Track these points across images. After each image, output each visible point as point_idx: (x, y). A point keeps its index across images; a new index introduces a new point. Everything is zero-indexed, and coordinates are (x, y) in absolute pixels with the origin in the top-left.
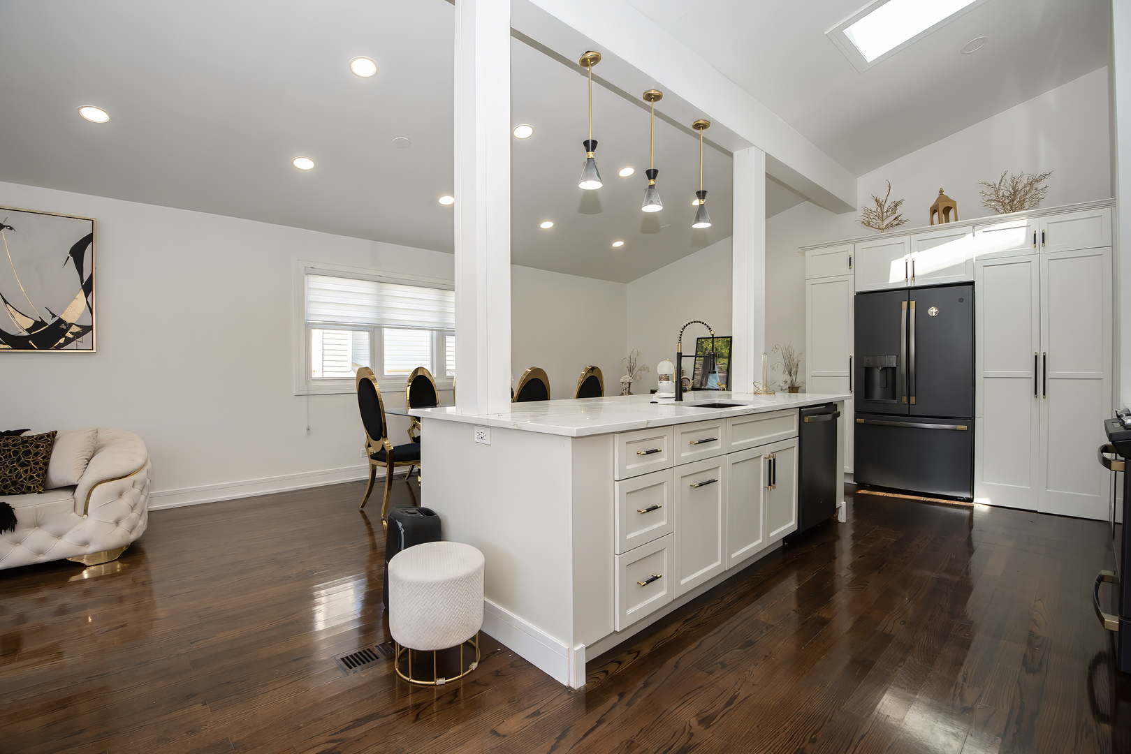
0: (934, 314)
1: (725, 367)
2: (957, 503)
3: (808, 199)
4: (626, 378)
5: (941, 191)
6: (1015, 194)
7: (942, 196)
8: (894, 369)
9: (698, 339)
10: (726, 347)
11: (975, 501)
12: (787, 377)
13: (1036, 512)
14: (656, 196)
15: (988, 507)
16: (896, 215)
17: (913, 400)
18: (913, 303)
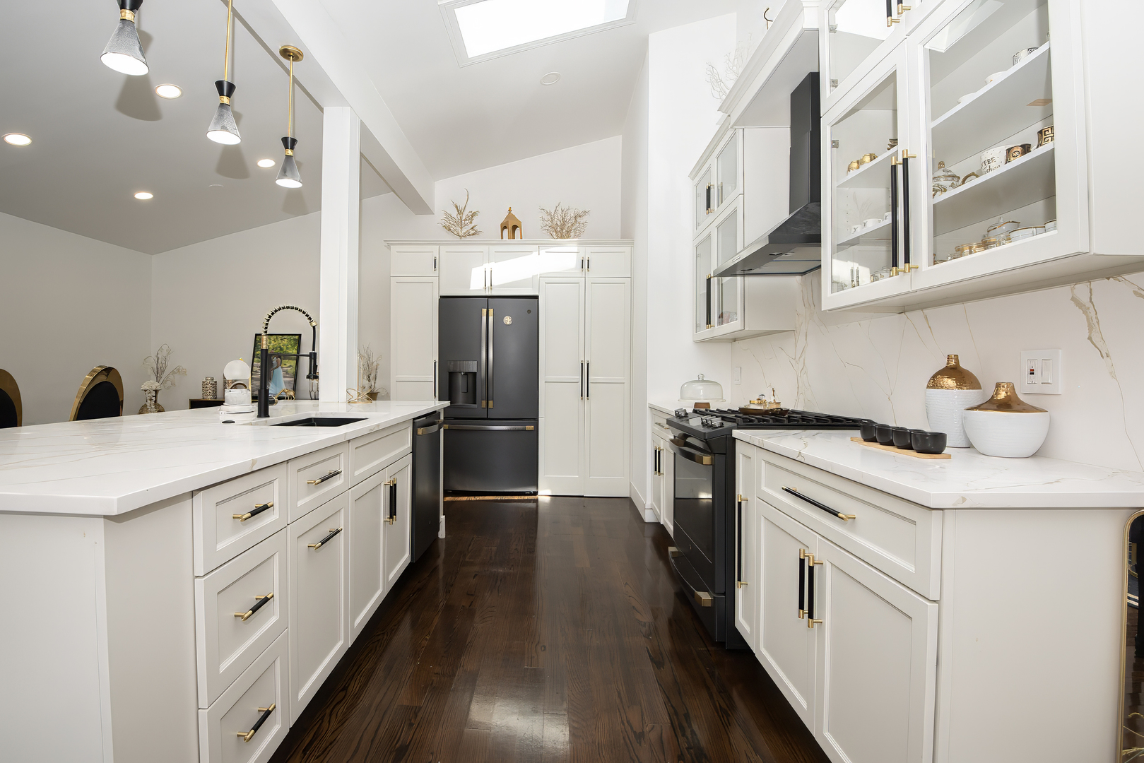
0: (508, 323)
1: (292, 370)
2: (526, 497)
3: (394, 191)
4: (151, 384)
5: (510, 211)
6: (564, 224)
7: (510, 215)
8: (475, 373)
9: (256, 335)
10: (293, 347)
11: (539, 494)
12: (366, 383)
13: (583, 497)
14: (229, 120)
15: (550, 497)
16: (473, 225)
17: (491, 403)
18: (491, 311)
